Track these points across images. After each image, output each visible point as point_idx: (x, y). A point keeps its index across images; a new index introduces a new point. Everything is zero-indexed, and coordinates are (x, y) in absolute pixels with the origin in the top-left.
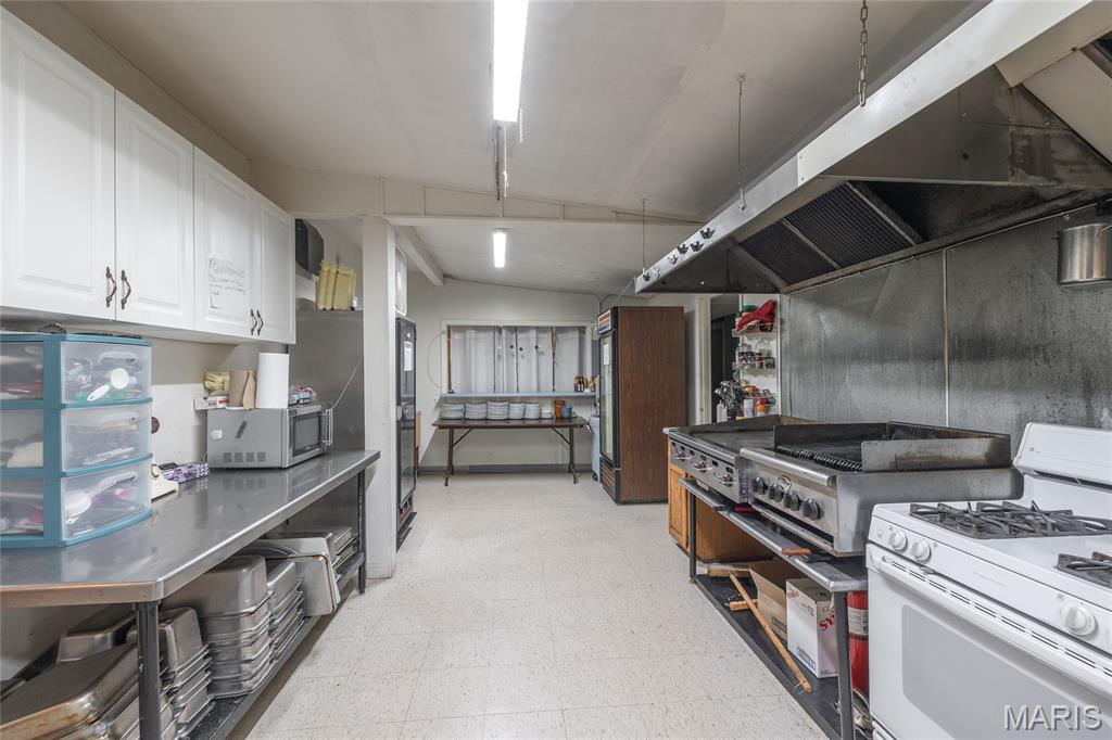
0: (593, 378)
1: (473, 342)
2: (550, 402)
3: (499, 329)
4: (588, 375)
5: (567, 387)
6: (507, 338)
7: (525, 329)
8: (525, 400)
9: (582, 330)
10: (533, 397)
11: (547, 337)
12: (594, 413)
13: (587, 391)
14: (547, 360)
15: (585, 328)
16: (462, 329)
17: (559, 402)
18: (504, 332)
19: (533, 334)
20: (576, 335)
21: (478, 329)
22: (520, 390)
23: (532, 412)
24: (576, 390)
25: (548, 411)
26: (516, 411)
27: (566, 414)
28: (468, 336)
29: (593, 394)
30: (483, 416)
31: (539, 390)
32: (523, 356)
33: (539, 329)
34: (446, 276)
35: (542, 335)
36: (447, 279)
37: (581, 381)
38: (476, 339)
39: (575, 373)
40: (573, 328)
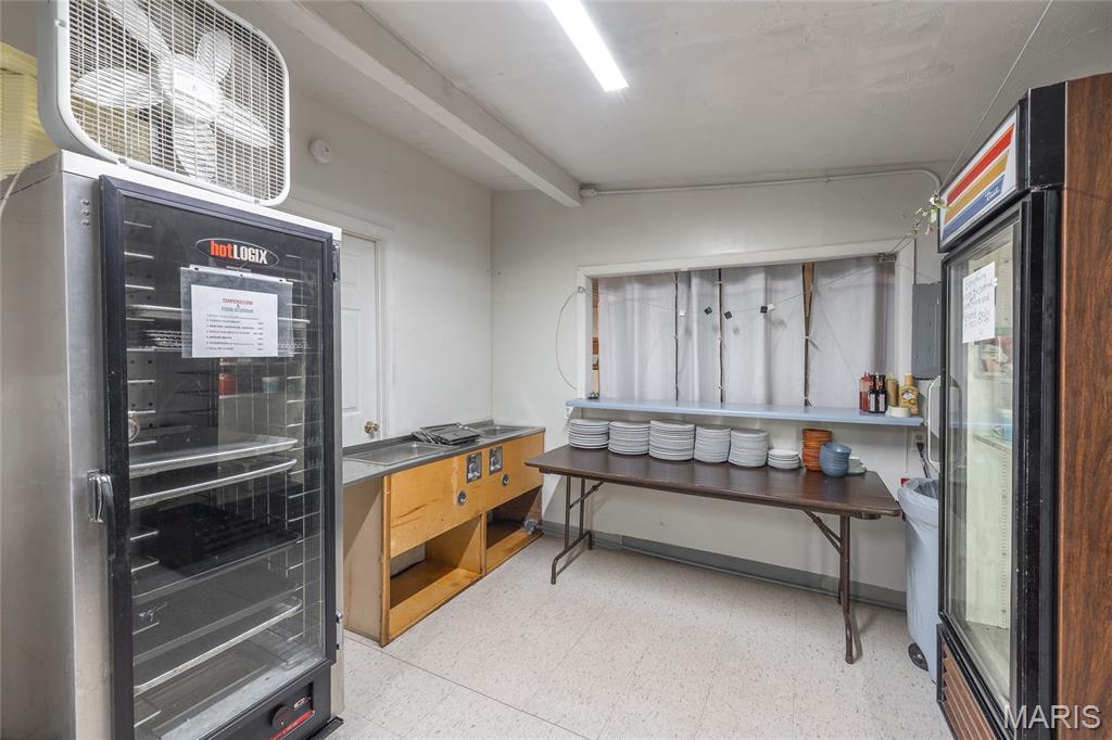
0: (915, 381)
1: (636, 304)
2: (794, 432)
3: (686, 277)
4: (901, 370)
5: (839, 397)
6: (700, 295)
7: (741, 272)
8: (733, 425)
9: (885, 264)
10: (754, 420)
11: (792, 288)
12: (916, 473)
13: (897, 414)
14: (790, 340)
15: (893, 256)
16: (617, 282)
17: (816, 434)
18: (695, 281)
19: (758, 281)
20: (868, 276)
21: (647, 279)
22: (729, 397)
23: (745, 451)
24: (864, 406)
25: (786, 450)
26: (709, 446)
27: (831, 467)
28: (629, 296)
29: (916, 421)
30: (641, 449)
31: (770, 401)
32: (736, 331)
33: (774, 271)
34: (584, 187)
35: (780, 285)
36: (589, 193)
37: (878, 389)
38: (643, 300)
39: (863, 364)
40: (858, 261)
